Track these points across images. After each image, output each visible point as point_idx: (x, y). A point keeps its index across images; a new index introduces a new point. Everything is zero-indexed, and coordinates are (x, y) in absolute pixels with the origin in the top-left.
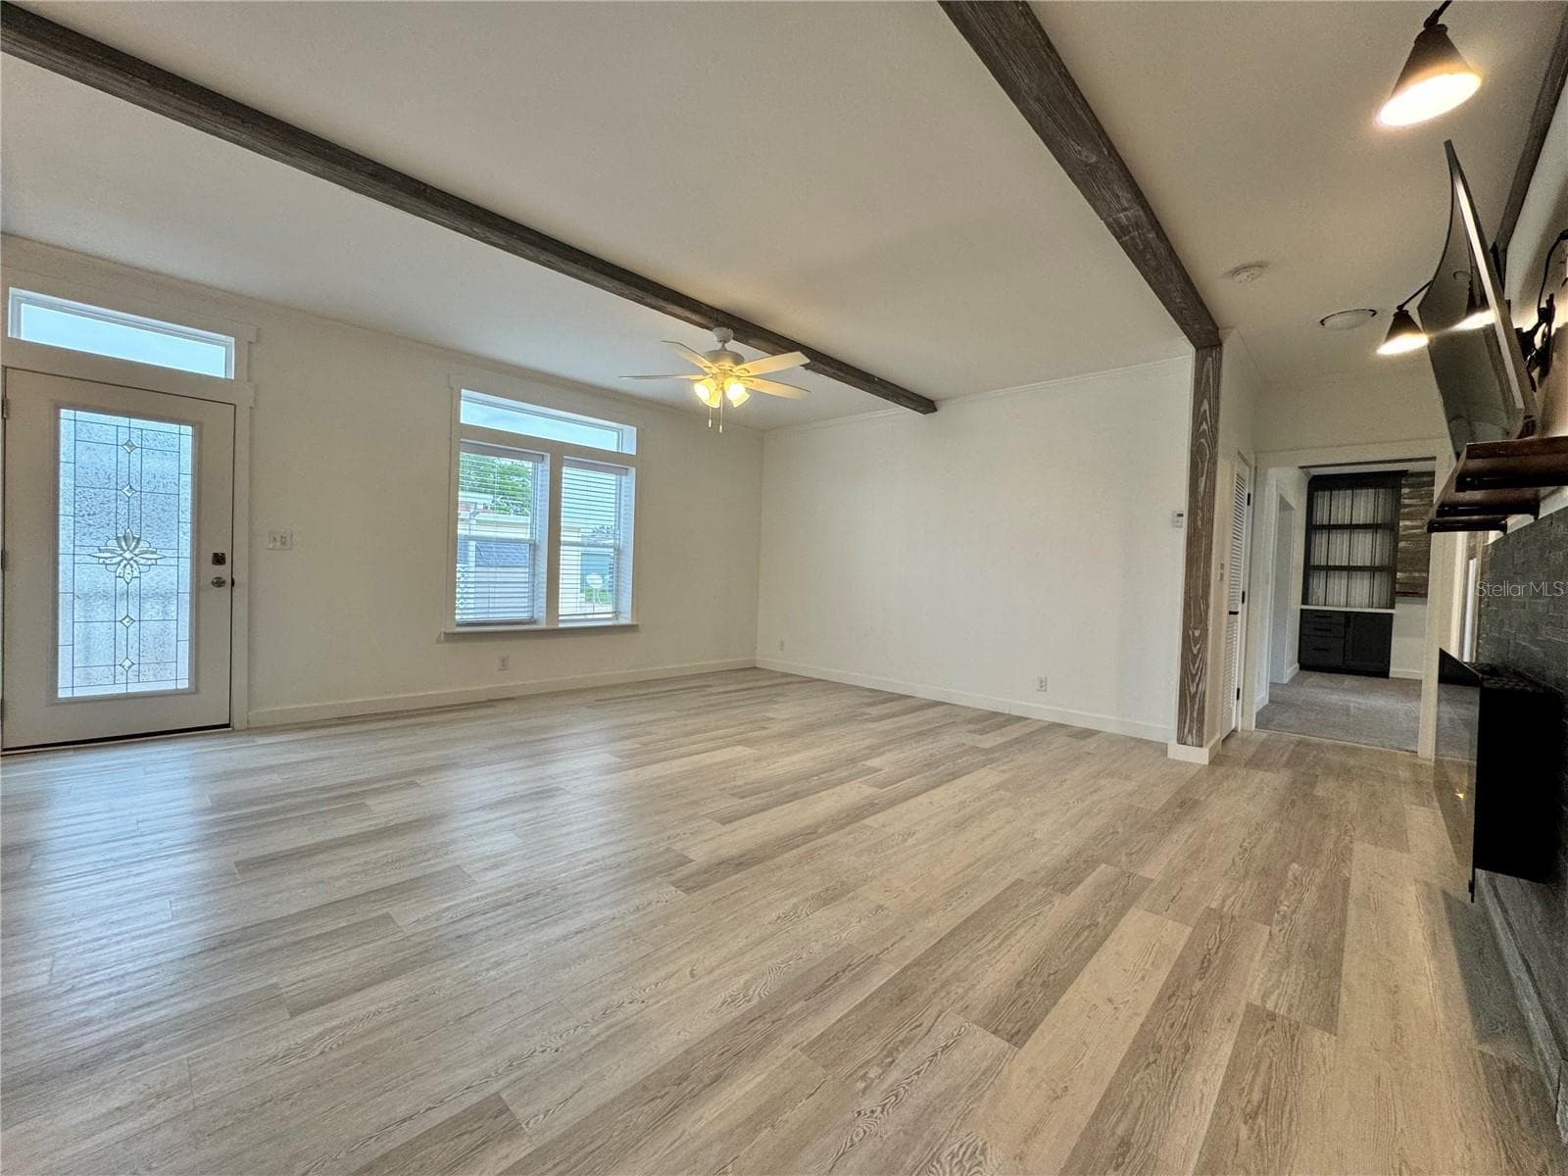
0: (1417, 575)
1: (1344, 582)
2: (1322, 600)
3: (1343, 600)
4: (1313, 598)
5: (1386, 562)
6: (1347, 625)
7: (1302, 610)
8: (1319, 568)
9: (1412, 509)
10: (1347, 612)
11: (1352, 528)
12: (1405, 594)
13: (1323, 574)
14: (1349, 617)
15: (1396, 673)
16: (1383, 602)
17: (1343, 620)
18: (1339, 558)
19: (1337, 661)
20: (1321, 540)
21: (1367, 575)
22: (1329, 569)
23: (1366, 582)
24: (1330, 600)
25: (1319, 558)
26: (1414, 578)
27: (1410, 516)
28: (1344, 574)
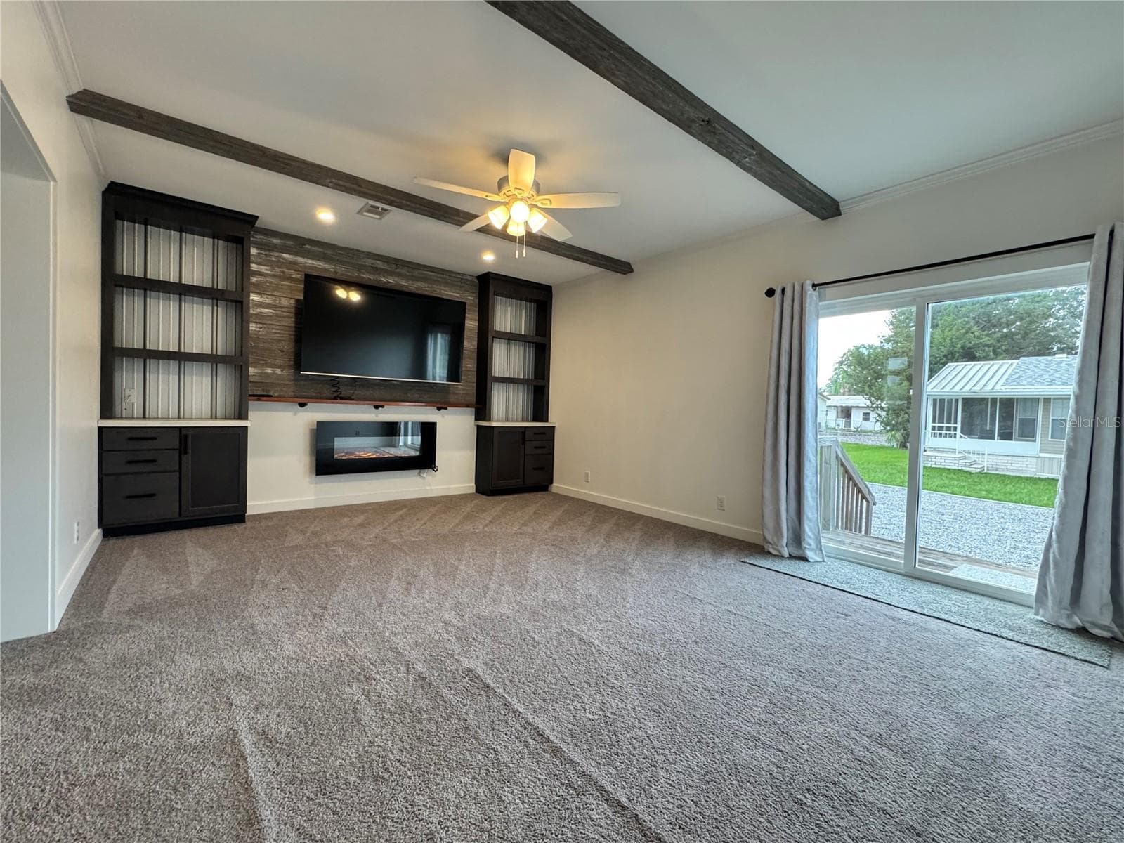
0: (269, 371)
1: (173, 378)
2: (138, 410)
3: (173, 411)
4: (122, 406)
5: (231, 352)
6: (183, 449)
7: (100, 429)
8: (131, 353)
9: (262, 279)
10: (180, 428)
11: (183, 291)
12: (259, 397)
13: (138, 364)
14: (186, 436)
15: (253, 506)
16: (231, 410)
17: (176, 444)
18: (164, 339)
19: (168, 508)
20: (130, 307)
21: (206, 368)
22: (148, 355)
23: (206, 380)
24: (151, 410)
25: (129, 336)
26: (268, 375)
27: (261, 290)
28: (173, 365)
